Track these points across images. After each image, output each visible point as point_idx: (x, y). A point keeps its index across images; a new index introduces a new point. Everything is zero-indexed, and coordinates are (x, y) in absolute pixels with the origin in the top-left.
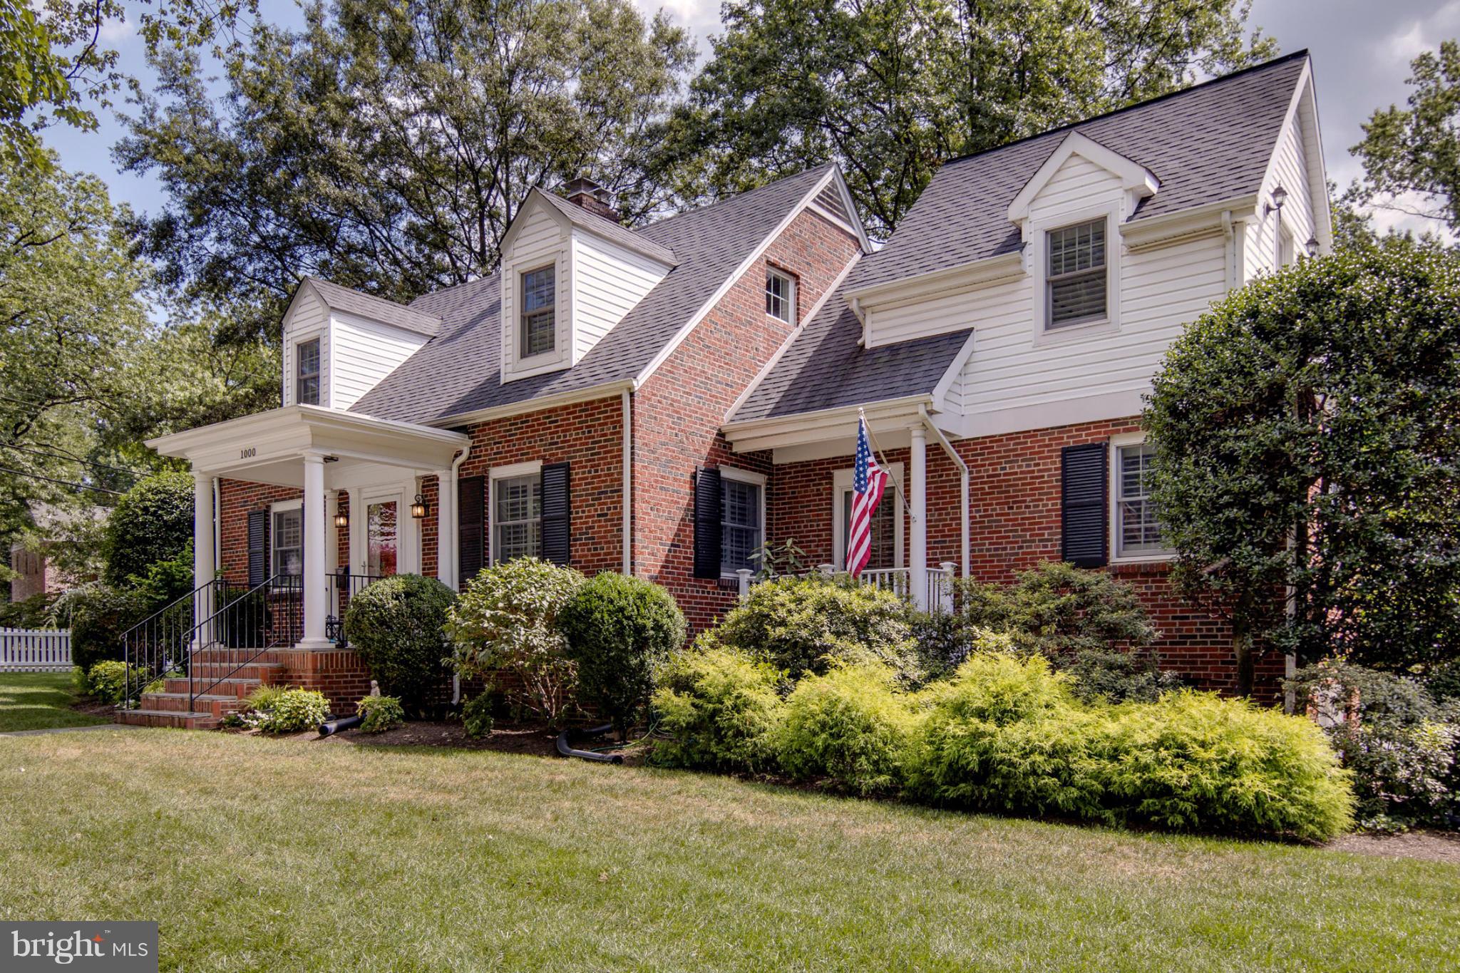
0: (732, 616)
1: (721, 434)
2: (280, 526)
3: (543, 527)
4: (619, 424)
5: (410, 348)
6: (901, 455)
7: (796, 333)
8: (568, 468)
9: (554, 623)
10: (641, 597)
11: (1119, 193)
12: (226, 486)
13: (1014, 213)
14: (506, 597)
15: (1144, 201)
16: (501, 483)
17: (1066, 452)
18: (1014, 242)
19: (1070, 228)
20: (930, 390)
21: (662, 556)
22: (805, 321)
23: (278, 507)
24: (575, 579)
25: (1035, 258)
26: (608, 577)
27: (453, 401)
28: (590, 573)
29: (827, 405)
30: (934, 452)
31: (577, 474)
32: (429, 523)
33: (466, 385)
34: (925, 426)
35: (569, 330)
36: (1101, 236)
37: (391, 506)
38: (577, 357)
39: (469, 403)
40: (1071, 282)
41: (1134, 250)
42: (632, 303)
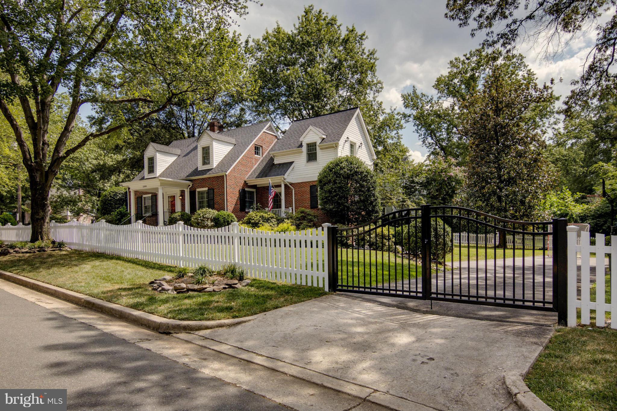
0: (245, 219)
1: (245, 182)
2: (145, 200)
3: (208, 202)
4: (224, 181)
5: (174, 158)
6: (280, 186)
7: (262, 158)
8: (213, 189)
9: (212, 221)
10: (228, 215)
11: (318, 138)
12: (136, 192)
13: (301, 139)
14: (203, 216)
15: (324, 139)
16: (199, 192)
17: (311, 186)
18: (301, 146)
19: (310, 144)
20: (284, 175)
21: (233, 207)
22: (264, 156)
23: (144, 196)
24: (216, 212)
25: (304, 149)
26: (222, 211)
27: (188, 174)
28: (218, 211)
29: (266, 177)
30: (286, 186)
31: (215, 191)
32: (183, 200)
33: (190, 171)
34: (284, 182)
35: (213, 160)
36: (316, 146)
37: (174, 197)
38: (215, 166)
39: (191, 175)
40: (311, 154)
41: (321, 149)
42: (227, 153)
